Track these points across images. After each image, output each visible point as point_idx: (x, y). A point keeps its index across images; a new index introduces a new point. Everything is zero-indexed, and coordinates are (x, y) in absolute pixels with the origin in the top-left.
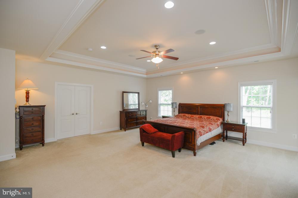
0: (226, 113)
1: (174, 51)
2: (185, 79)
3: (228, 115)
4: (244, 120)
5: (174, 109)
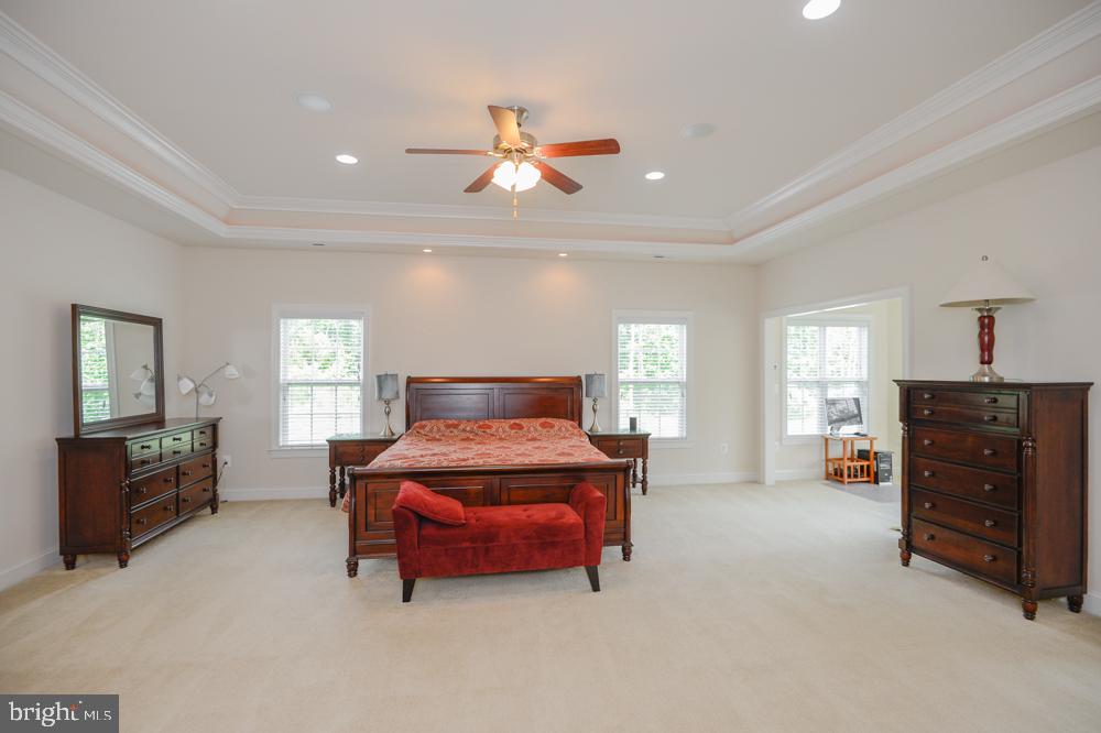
0: (587, 403)
1: (465, 191)
2: (429, 278)
3: (595, 411)
4: (633, 422)
5: (388, 402)
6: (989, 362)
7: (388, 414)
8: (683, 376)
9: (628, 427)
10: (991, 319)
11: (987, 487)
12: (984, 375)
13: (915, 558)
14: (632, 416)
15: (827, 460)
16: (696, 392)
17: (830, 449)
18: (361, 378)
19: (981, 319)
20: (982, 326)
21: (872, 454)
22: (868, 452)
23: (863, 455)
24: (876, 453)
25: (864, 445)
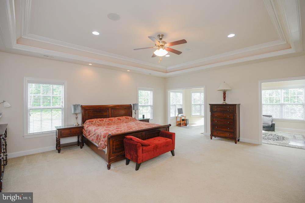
3: (135, 114)
4: (143, 116)
5: (76, 114)
6: (225, 101)
7: (77, 118)
8: (152, 104)
9: (142, 117)
10: (225, 93)
11: (228, 122)
12: (224, 103)
13: (213, 137)
14: (143, 114)
15: (177, 122)
16: (154, 108)
17: (177, 119)
18: (63, 106)
19: (224, 93)
20: (224, 94)
21: (185, 120)
22: (184, 119)
23: (183, 120)
24: (186, 120)
25: (183, 118)
